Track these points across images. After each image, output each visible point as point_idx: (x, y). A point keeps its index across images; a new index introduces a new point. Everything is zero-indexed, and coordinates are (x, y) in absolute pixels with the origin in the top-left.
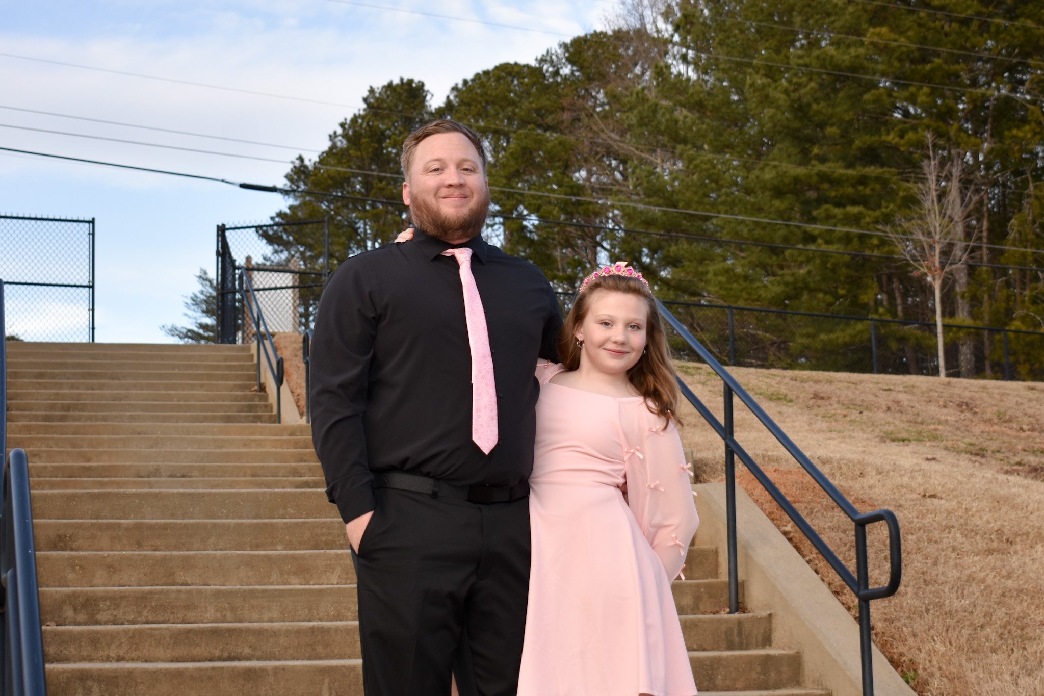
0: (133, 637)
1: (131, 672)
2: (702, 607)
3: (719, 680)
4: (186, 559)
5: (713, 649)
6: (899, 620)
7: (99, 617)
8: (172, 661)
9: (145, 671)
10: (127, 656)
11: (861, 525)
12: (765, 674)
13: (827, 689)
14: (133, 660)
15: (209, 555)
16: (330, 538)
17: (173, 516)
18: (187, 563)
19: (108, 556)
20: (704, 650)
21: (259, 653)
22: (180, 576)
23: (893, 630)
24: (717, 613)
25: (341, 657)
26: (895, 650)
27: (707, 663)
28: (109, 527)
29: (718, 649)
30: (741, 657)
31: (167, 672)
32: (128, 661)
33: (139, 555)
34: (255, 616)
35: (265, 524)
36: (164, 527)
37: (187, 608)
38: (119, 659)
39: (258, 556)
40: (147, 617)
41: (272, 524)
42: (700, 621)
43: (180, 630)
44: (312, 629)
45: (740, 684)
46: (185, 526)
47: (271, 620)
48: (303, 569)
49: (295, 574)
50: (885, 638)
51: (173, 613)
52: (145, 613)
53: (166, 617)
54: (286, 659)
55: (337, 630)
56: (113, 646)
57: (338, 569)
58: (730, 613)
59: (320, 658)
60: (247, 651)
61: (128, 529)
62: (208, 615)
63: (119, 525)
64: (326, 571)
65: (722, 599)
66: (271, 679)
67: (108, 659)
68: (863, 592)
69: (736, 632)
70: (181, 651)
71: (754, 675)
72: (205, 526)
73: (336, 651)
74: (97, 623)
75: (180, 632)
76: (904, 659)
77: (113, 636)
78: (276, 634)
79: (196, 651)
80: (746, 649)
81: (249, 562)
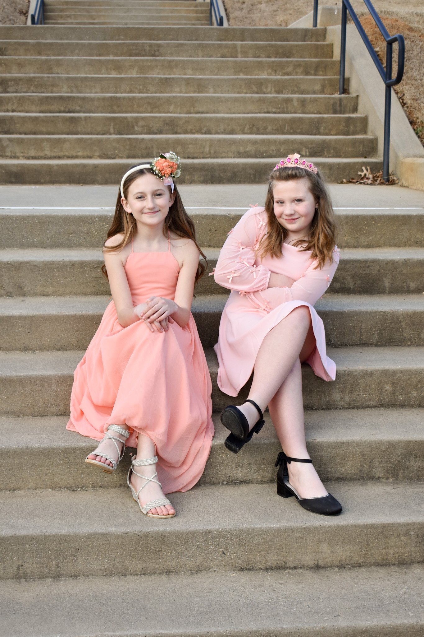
0: (20, 100)
1: (12, 117)
2: (325, 91)
3: (322, 130)
4: (58, 61)
5: (325, 113)
6: (420, 99)
7: (9, 90)
8: (40, 112)
9: (19, 117)
10: (17, 109)
11: (390, 44)
12: (347, 127)
13: (376, 136)
14: (20, 111)
15: (69, 59)
16: (137, 51)
17: (61, 39)
18: (59, 63)
19: (18, 58)
20: (320, 113)
21: (84, 109)
22: (55, 69)
23: (416, 105)
24: (333, 94)
25: (126, 112)
26: (414, 116)
27: (316, 120)
28: (24, 44)
29: (328, 113)
30: (334, 117)
31: (30, 118)
32: (17, 112)
33: (34, 59)
34: (88, 90)
35: (104, 44)
36: (51, 44)
37: (53, 86)
38: (13, 111)
39: (95, 60)
40: (33, 90)
41: (107, 44)
42: (319, 98)
43: (43, 96)
44: (111, 97)
45: (333, 132)
46: (62, 44)
47: (96, 93)
48: (118, 67)
49: (114, 69)
50: (411, 109)
51: (46, 88)
52: (32, 88)
53: (42, 90)
54: (98, 113)
55: (124, 98)
56: (10, 104)
57: (136, 68)
58: (340, 94)
59: (116, 113)
60: (78, 108)
61: (34, 45)
62: (64, 90)
63: (29, 43)
64: (130, 68)
65: (337, 87)
66: (84, 123)
67: (7, 111)
68: (388, 82)
69: (338, 104)
70: (44, 108)
71: (341, 127)
72: (72, 44)
73: (124, 109)
74: (8, 92)
75: (43, 98)
76: (418, 120)
77: (10, 99)
78: (92, 99)
79: (52, 108)
80: (344, 113)
81: (90, 63)
